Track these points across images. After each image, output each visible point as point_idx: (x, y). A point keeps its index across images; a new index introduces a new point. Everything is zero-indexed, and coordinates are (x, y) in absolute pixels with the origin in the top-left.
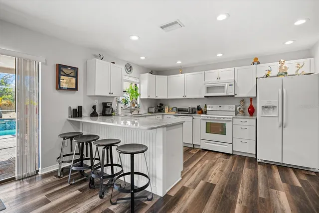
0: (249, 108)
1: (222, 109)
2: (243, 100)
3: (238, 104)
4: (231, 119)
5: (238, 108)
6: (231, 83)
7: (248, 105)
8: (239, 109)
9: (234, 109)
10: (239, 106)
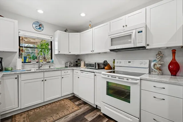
0: (171, 64)
1: (130, 65)
2: (160, 53)
3: (152, 59)
4: (138, 81)
5: (152, 64)
6: (140, 30)
7: (168, 59)
8: (154, 65)
9: (147, 66)
10: (154, 61)
